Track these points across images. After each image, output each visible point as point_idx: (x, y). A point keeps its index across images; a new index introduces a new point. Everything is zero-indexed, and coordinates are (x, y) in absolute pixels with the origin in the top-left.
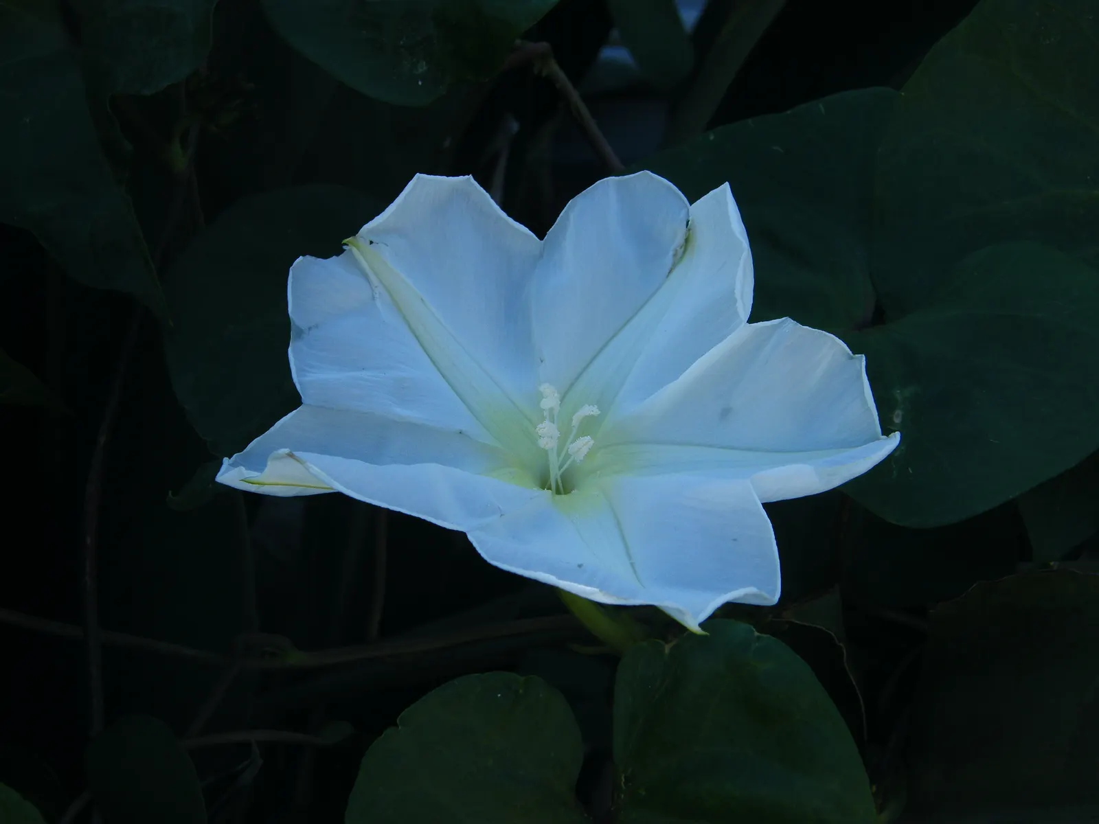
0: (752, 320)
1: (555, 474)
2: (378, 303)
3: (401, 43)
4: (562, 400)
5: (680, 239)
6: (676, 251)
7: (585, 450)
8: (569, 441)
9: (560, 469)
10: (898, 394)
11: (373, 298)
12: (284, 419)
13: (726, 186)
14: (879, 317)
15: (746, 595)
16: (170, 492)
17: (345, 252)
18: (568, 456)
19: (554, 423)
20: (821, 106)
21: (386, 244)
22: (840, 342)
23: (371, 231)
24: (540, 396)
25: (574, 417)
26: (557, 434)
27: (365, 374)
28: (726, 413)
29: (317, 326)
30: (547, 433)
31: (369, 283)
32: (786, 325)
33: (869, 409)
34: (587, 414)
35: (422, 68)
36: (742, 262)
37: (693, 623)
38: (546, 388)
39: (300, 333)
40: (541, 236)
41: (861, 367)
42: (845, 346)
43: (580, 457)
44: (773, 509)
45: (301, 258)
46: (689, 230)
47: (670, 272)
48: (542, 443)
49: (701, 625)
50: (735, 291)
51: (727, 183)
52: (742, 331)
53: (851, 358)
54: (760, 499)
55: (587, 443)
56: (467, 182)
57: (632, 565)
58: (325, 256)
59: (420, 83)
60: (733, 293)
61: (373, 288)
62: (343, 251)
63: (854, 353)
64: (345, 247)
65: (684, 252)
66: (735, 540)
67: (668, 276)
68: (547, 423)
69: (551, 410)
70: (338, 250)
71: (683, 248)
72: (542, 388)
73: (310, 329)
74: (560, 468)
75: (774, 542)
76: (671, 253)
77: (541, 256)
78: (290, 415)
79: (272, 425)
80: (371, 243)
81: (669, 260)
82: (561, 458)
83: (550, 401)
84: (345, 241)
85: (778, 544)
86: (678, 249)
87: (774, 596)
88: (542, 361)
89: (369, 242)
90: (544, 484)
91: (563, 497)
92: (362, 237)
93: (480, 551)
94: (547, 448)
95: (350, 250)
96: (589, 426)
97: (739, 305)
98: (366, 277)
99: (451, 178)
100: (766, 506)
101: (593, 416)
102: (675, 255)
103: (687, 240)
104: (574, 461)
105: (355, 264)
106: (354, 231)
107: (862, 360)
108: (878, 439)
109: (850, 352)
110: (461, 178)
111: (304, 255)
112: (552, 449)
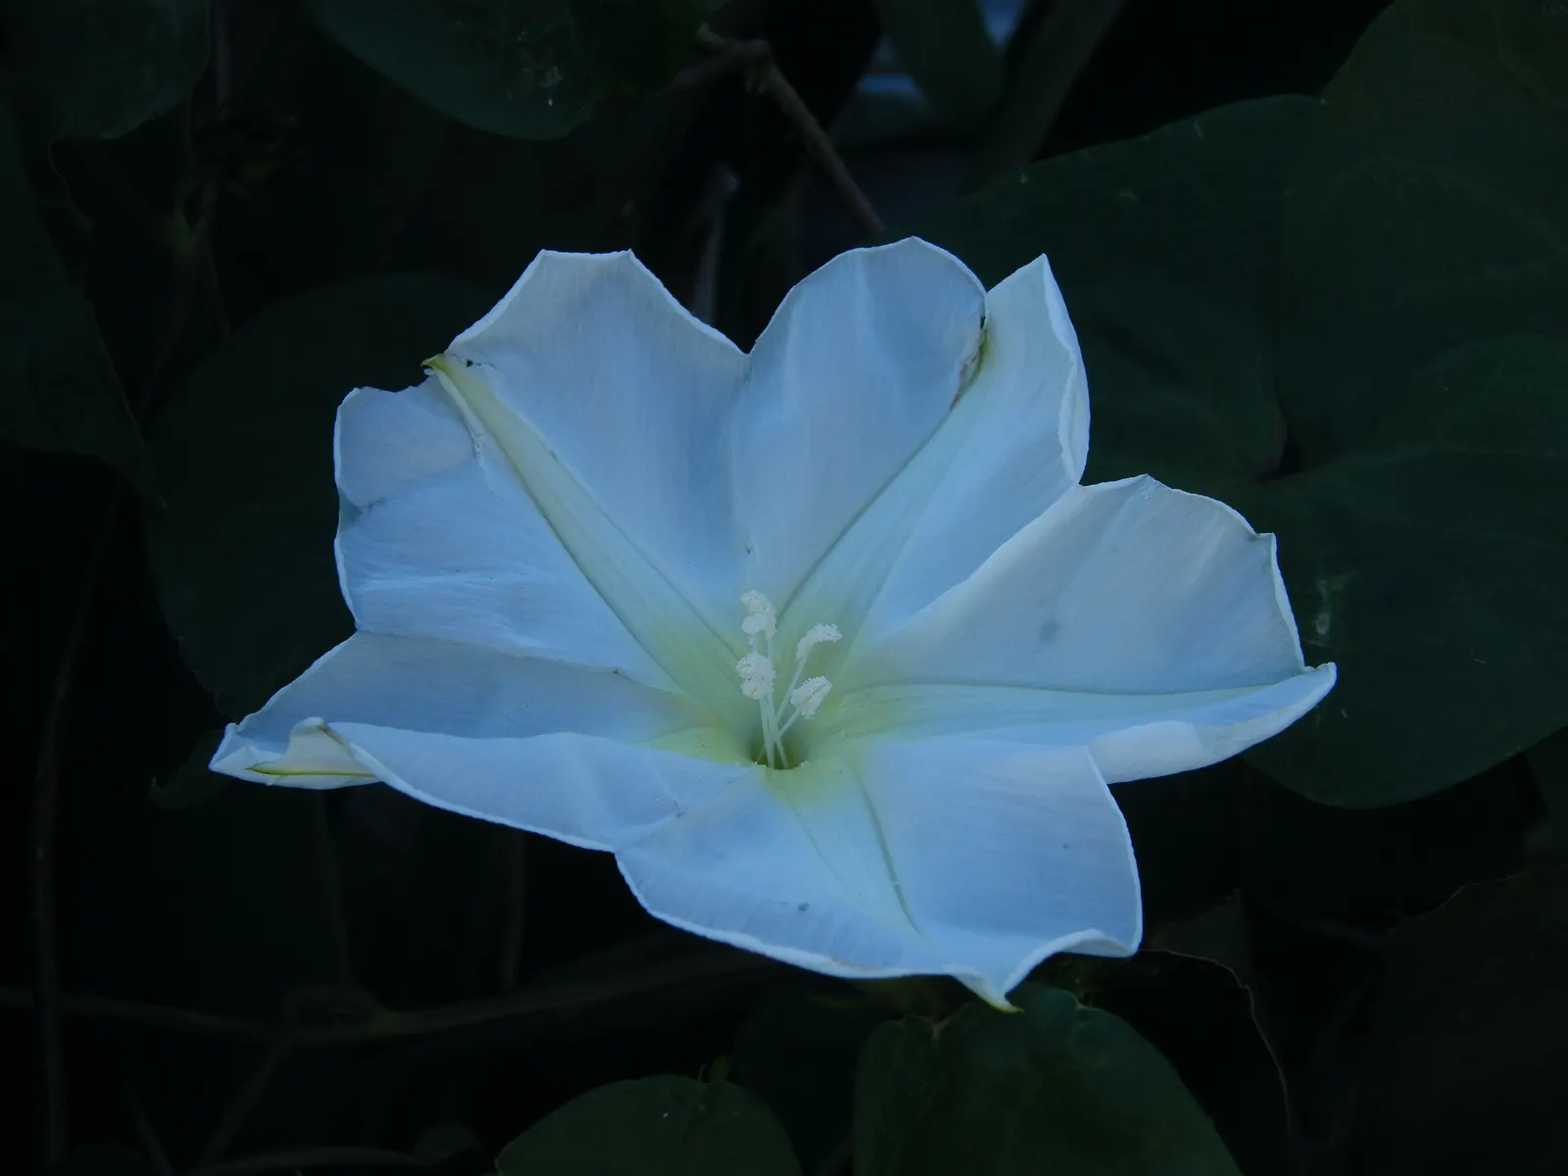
0: (1087, 480)
1: (772, 737)
2: (482, 462)
3: (519, 38)
4: (780, 617)
5: (970, 348)
6: (965, 367)
7: (817, 699)
8: (793, 684)
9: (780, 728)
10: (1322, 587)
11: (474, 454)
12: (328, 655)
13: (1043, 260)
14: (1292, 461)
15: (1083, 943)
16: (154, 780)
17: (428, 380)
18: (791, 709)
19: (766, 656)
20: (1196, 126)
21: (492, 365)
22: (1234, 513)
23: (468, 344)
24: (742, 612)
25: (799, 645)
26: (772, 675)
27: (459, 579)
28: (1049, 632)
29: (382, 502)
30: (756, 674)
31: (467, 429)
32: (1144, 492)
33: (1283, 623)
34: (821, 640)
35: (554, 77)
36: (1069, 385)
37: (996, 995)
38: (753, 599)
39: (355, 512)
40: (746, 345)
41: (1270, 555)
42: (1242, 519)
43: (809, 712)
44: (1128, 794)
45: (356, 391)
46: (986, 332)
47: (957, 399)
48: (747, 689)
49: (1011, 996)
50: (1059, 433)
51: (1044, 255)
52: (1074, 498)
53: (1252, 539)
54: (1105, 779)
55: (820, 688)
56: (625, 260)
57: (897, 889)
58: (396, 386)
59: (551, 103)
60: (1055, 434)
61: (473, 436)
62: (424, 378)
63: (1258, 530)
64: (426, 372)
65: (979, 368)
66: (1066, 846)
67: (953, 406)
68: (754, 657)
69: (762, 634)
70: (417, 377)
71: (976, 361)
72: (745, 599)
73: (370, 506)
74: (780, 726)
75: (1131, 850)
76: (957, 369)
77: (747, 377)
78: (337, 649)
79: (308, 665)
80: (469, 363)
81: (953, 380)
82: (780, 713)
83: (759, 619)
84: (426, 362)
85: (1137, 855)
86: (968, 362)
87: (1130, 941)
88: (749, 552)
89: (465, 361)
90: (755, 753)
91: (787, 774)
92: (454, 355)
93: (635, 891)
94: (756, 695)
95: (437, 377)
96: (823, 660)
97: (1066, 456)
98: (461, 419)
99: (598, 256)
100: (1117, 789)
101: (830, 642)
102: (963, 373)
103: (982, 349)
104: (801, 717)
105: (443, 397)
106: (441, 345)
107: (1270, 543)
108: (1300, 673)
109: (1251, 529)
110: (615, 255)
111: (360, 386)
112: (766, 697)
